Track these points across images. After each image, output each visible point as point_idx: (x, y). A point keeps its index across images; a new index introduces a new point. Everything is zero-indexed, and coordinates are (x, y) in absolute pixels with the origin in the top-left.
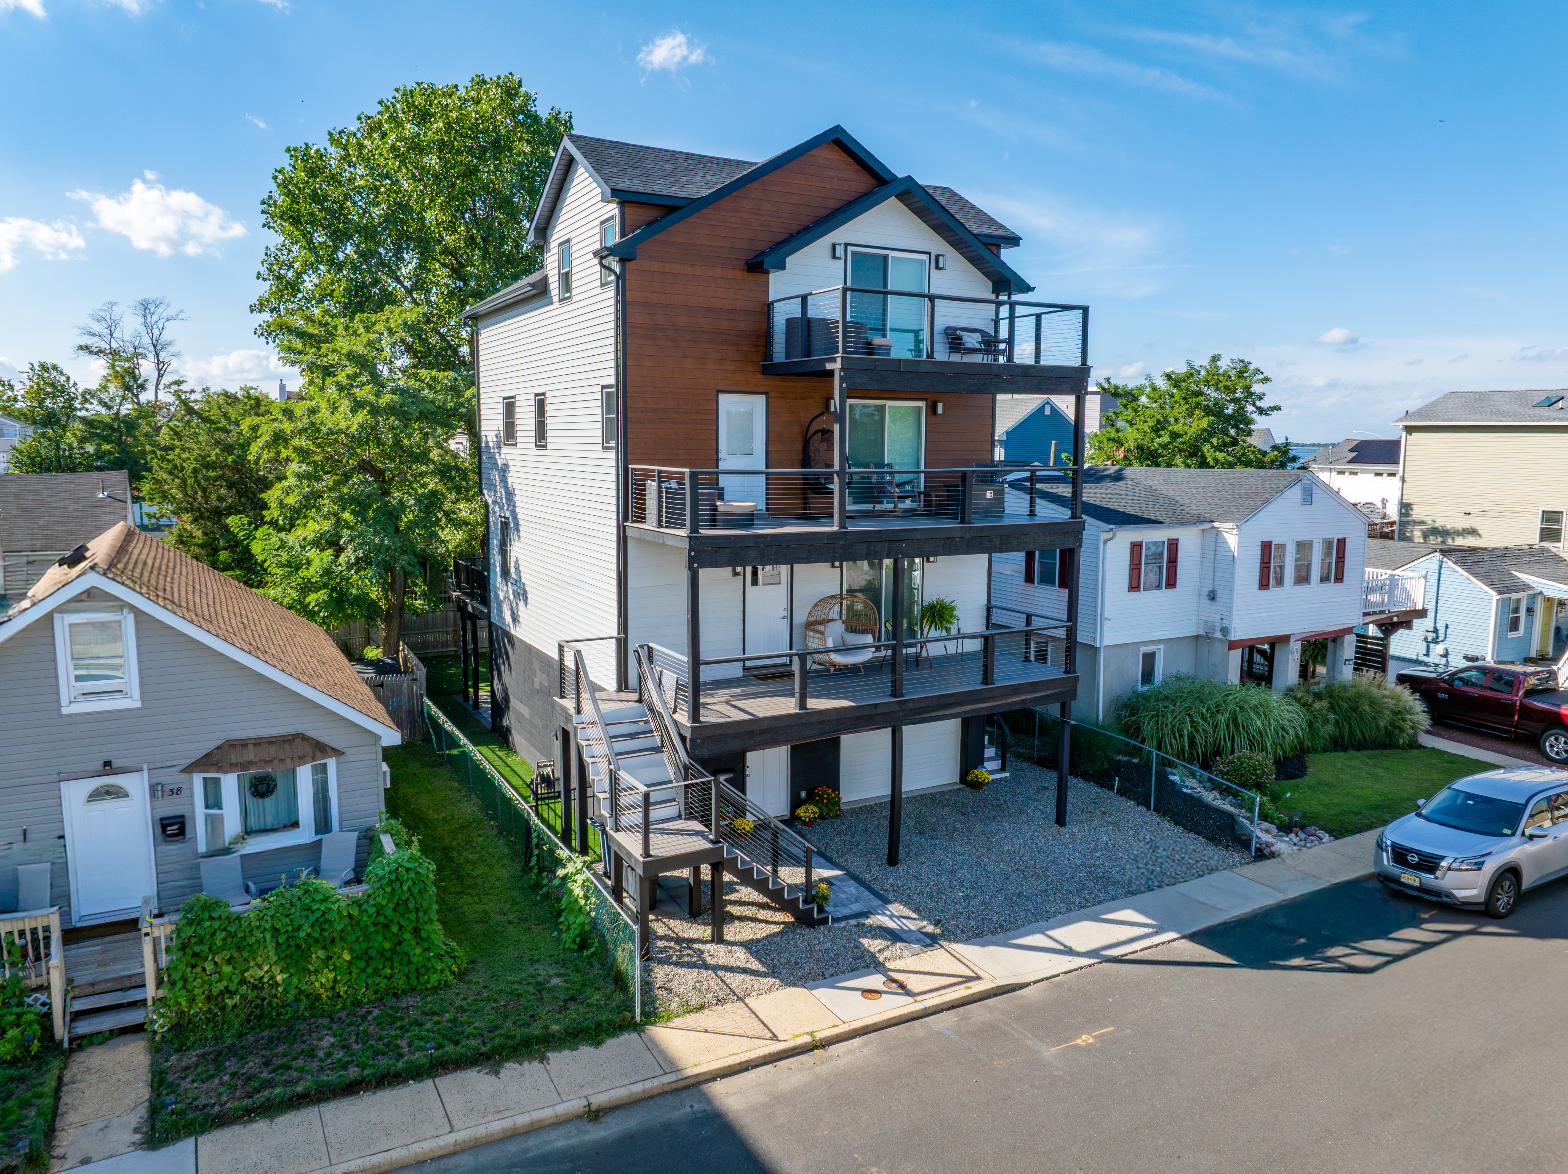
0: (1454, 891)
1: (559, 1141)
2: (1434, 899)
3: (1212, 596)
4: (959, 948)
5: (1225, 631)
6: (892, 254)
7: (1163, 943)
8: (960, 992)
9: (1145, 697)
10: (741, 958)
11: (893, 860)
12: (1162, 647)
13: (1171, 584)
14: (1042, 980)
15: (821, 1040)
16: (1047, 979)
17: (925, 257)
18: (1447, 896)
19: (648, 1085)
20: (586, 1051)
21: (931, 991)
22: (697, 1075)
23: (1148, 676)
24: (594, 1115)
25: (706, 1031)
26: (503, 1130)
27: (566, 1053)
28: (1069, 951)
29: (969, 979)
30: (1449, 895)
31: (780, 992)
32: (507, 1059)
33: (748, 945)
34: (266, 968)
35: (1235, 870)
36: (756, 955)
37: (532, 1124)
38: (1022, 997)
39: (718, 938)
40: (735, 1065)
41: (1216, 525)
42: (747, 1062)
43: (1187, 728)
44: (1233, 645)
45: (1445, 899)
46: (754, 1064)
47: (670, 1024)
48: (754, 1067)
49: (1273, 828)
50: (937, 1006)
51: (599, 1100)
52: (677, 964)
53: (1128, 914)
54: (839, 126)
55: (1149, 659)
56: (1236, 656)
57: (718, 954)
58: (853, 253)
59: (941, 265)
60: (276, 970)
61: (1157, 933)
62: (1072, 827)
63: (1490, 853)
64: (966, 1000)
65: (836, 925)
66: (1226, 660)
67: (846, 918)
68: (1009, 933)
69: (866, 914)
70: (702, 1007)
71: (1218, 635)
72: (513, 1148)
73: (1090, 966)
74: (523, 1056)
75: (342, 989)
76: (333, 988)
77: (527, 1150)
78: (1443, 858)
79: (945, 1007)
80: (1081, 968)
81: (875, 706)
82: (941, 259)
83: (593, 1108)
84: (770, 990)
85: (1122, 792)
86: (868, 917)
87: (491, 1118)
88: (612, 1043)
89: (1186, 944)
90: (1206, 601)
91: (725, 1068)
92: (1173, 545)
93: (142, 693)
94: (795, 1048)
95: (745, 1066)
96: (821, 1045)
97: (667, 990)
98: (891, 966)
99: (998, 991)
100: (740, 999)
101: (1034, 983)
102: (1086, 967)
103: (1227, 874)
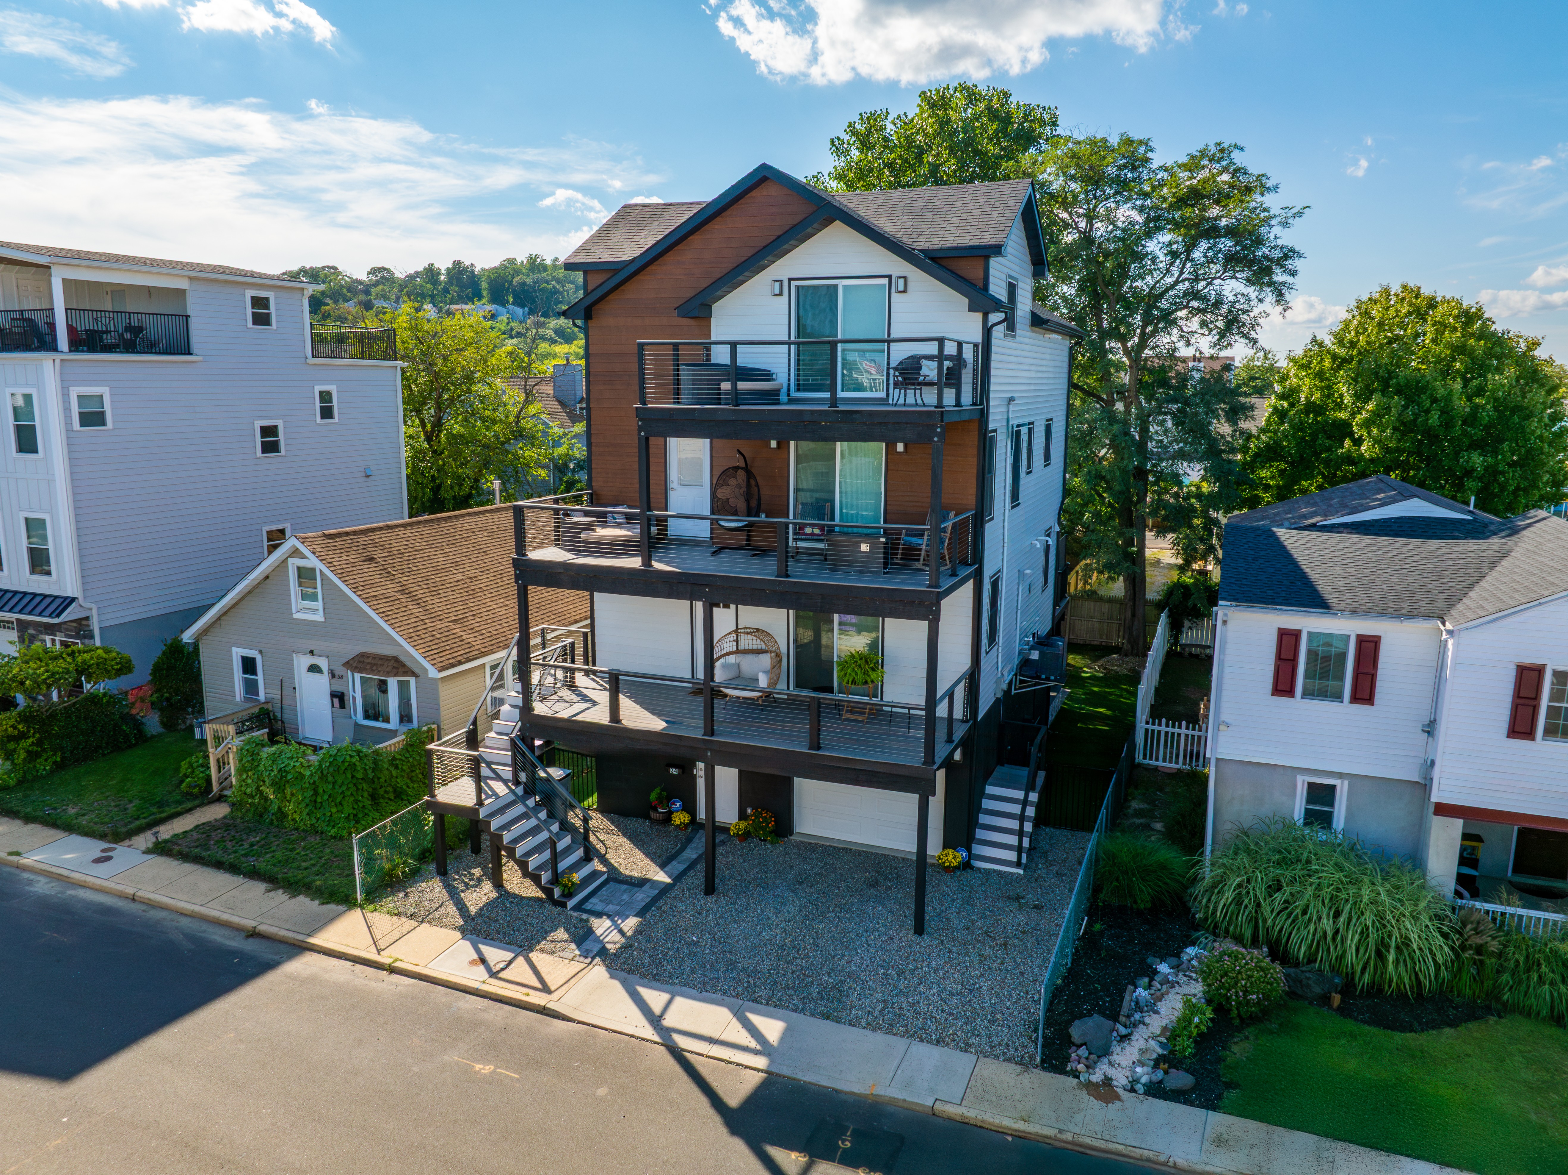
1: (218, 936)
3: (1429, 730)
6: (843, 282)
11: (709, 890)
12: (1345, 784)
13: (1364, 696)
15: (394, 966)
17: (885, 281)
20: (315, 904)
23: (1319, 818)
24: (253, 934)
26: (214, 917)
28: (657, 1022)
31: (450, 930)
32: (282, 887)
33: (502, 894)
34: (269, 789)
35: (985, 1061)
36: (492, 903)
40: (336, 951)
41: (1442, 624)
42: (343, 952)
44: (1444, 810)
46: (347, 957)
47: (367, 914)
48: (344, 959)
51: (263, 928)
54: (764, 164)
55: (1320, 794)
59: (901, 288)
60: (271, 792)
66: (1430, 831)
67: (588, 912)
68: (652, 981)
69: (604, 916)
73: (643, 1039)
74: (292, 890)
75: (297, 816)
76: (293, 814)
80: (632, 1036)
82: (901, 281)
83: (256, 930)
84: (446, 926)
86: (601, 918)
91: (330, 949)
93: (324, 613)
95: (342, 955)
96: (392, 970)
97: (406, 895)
98: (534, 956)
99: (543, 1011)
100: (422, 922)
101: (579, 1022)
102: (638, 1038)
103: (963, 1060)
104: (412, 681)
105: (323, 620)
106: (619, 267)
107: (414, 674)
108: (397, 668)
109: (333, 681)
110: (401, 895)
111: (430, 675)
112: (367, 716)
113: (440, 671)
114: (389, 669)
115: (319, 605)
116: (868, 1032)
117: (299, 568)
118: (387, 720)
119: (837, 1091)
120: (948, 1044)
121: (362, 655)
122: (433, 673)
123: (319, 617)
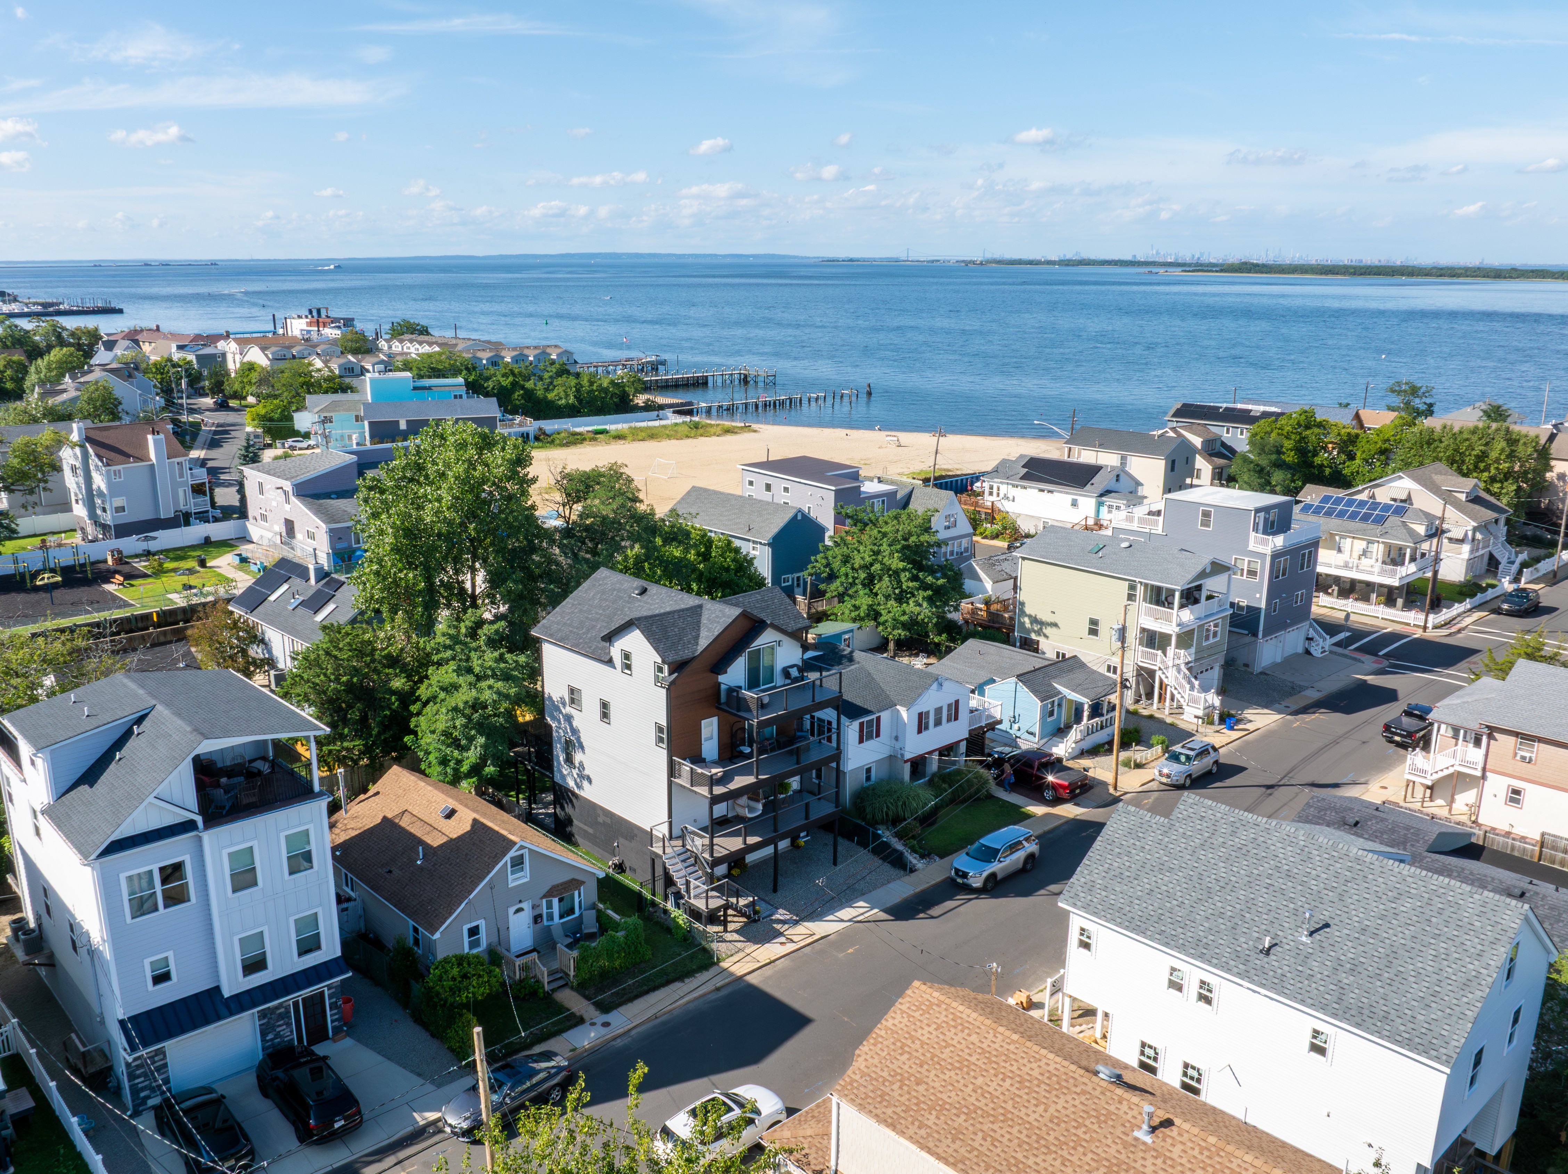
0: (973, 884)
2: (966, 887)
4: (806, 924)
5: (902, 755)
6: (762, 647)
7: (874, 914)
8: (809, 940)
9: (868, 788)
10: (736, 937)
11: (775, 890)
12: (874, 764)
13: (878, 735)
14: (835, 932)
16: (837, 931)
17: (775, 642)
19: (728, 980)
20: (705, 973)
21: (801, 941)
22: (741, 975)
23: (868, 778)
26: (696, 996)
27: (700, 974)
28: (842, 921)
29: (812, 935)
30: (971, 886)
32: (684, 978)
33: (736, 932)
35: (901, 879)
36: (741, 935)
37: (703, 994)
38: (830, 939)
39: (726, 931)
40: (751, 971)
41: (897, 708)
43: (885, 810)
45: (969, 887)
47: (725, 962)
49: (918, 855)
50: (804, 945)
52: (718, 942)
53: (861, 904)
55: (869, 770)
56: (907, 767)
57: (728, 936)
58: (749, 650)
59: (781, 644)
61: (871, 910)
62: (841, 866)
63: (986, 869)
64: (811, 943)
65: (763, 920)
66: (903, 768)
67: (766, 917)
68: (821, 916)
70: (732, 955)
71: (899, 756)
78: (970, 872)
79: (806, 945)
80: (847, 927)
84: (751, 946)
85: (859, 843)
88: (711, 970)
89: (881, 913)
90: (893, 742)
91: (748, 972)
94: (765, 964)
95: (754, 970)
97: (717, 951)
98: (785, 933)
99: (822, 938)
100: (742, 950)
101: (832, 933)
103: (898, 882)
104: (582, 887)
105: (529, 879)
106: (693, 659)
107: (583, 883)
108: (577, 884)
109: (534, 911)
111: (599, 877)
112: (560, 918)
114: (574, 886)
115: (527, 872)
117: (512, 858)
118: (574, 913)
121: (553, 887)
122: (601, 875)
123: (526, 879)
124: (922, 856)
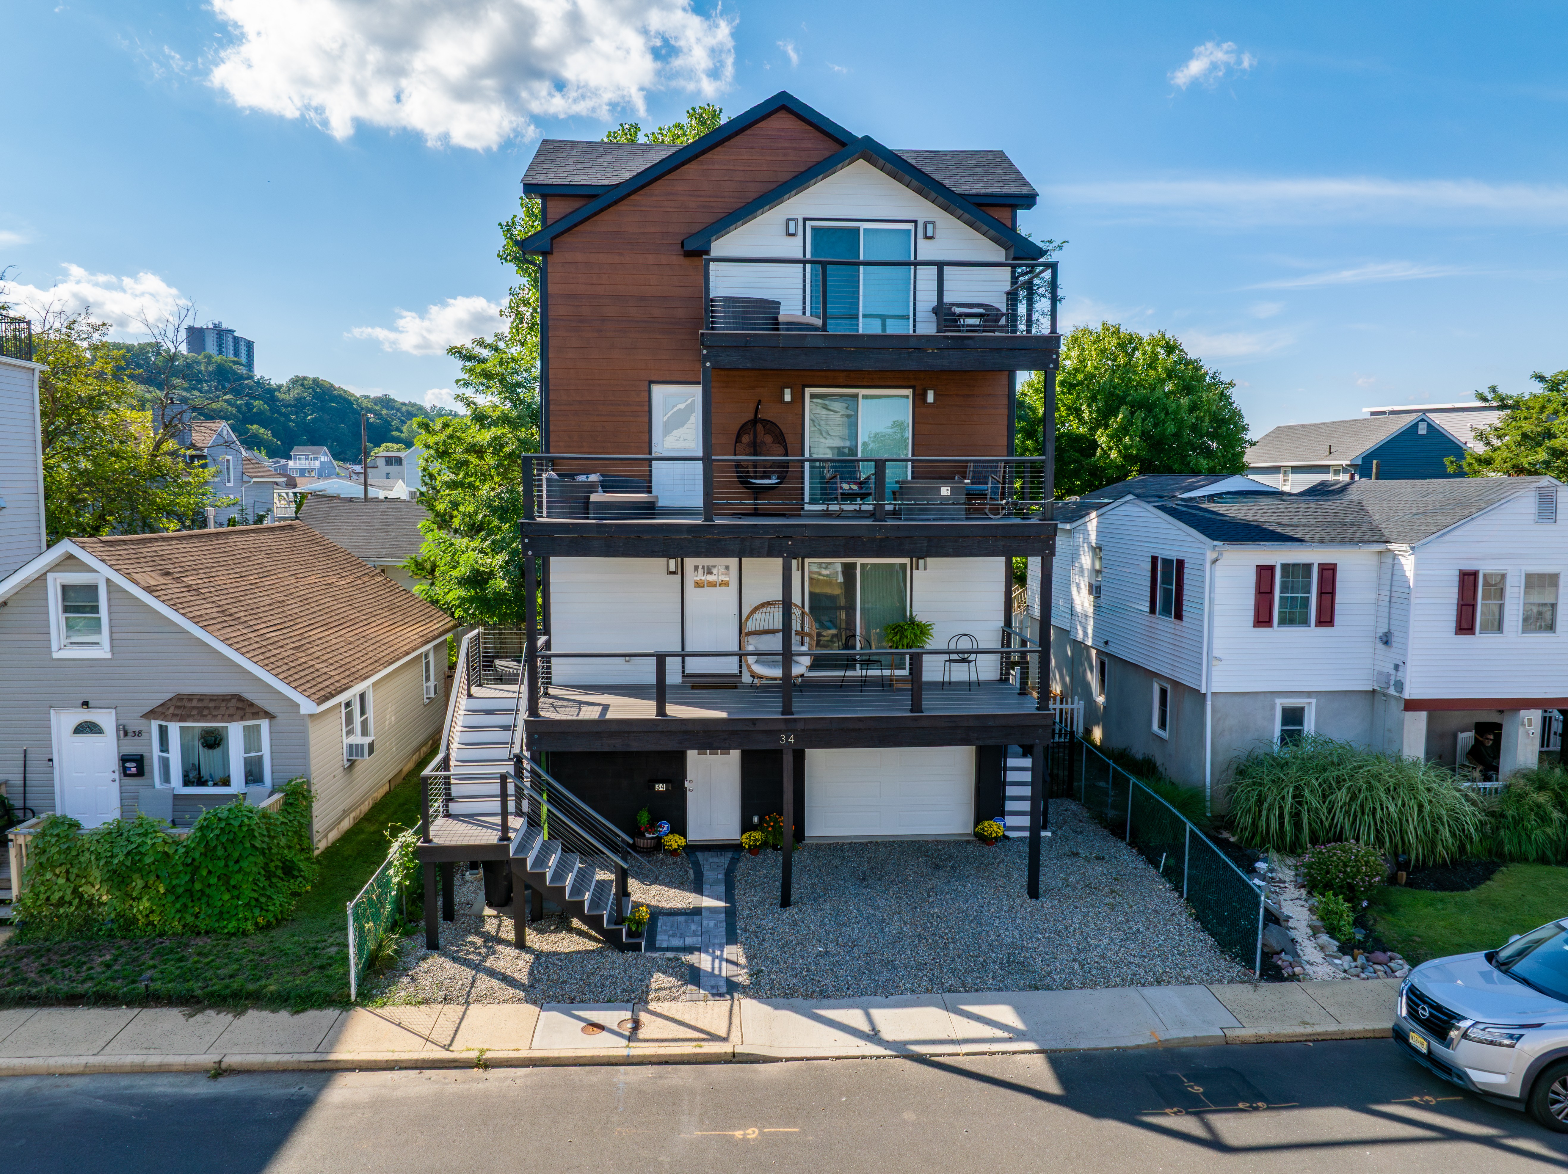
0: (1468, 1071)
1: (163, 1087)
2: (1444, 1077)
3: (1386, 640)
4: (747, 1004)
5: (1399, 686)
6: (864, 226)
7: (1004, 1053)
8: (688, 1049)
10: (518, 965)
11: (785, 901)
12: (1313, 701)
13: (1326, 619)
14: (801, 1059)
15: (486, 1060)
16: (808, 1059)
17: (910, 226)
18: (1460, 1077)
19: (286, 1058)
20: (284, 1016)
21: (657, 1040)
22: (337, 1061)
23: (1291, 736)
24: (219, 1072)
25: (399, 1025)
26: (133, 1065)
27: (266, 1014)
28: (874, 1037)
29: (714, 1038)
30: (1462, 1076)
31: (515, 1005)
32: (211, 1006)
33: (538, 955)
34: (97, 887)
35: (1215, 988)
36: (536, 966)
37: (160, 1066)
38: (755, 1071)
39: (520, 944)
40: (381, 1061)
41: (1390, 546)
42: (396, 1061)
44: (1412, 705)
45: (1455, 1079)
46: (402, 1065)
47: (379, 1011)
48: (401, 1069)
49: (1333, 945)
50: (644, 1056)
51: (234, 1059)
52: (455, 959)
53: (1000, 1010)
54: (784, 92)
55: (1293, 717)
57: (504, 958)
58: (814, 229)
59: (930, 233)
60: (103, 891)
61: (1010, 1040)
62: (1046, 903)
63: (1539, 1025)
64: (686, 1059)
65: (648, 954)
66: (1401, 724)
67: (668, 949)
68: (825, 1001)
69: (690, 950)
70: (425, 1002)
71: (1392, 691)
72: (125, 1082)
73: (878, 1057)
74: (229, 1006)
75: (155, 918)
76: (147, 916)
77: (132, 1087)
78: (1464, 1018)
79: (654, 1060)
80: (863, 1057)
81: (754, 721)
82: (930, 227)
83: (223, 1066)
84: (504, 1002)
85: (1165, 872)
86: (691, 953)
87: (137, 1051)
88: (311, 1015)
89: (1033, 1060)
90: (1381, 646)
91: (369, 1062)
92: (1328, 572)
93: (112, 647)
94: (454, 1061)
95: (392, 1064)
96: (485, 1065)
97: (413, 979)
98: (652, 1006)
99: (734, 1059)
100: (467, 1003)
101: (788, 1060)
102: (871, 1057)
103: (1198, 992)
104: (265, 724)
105: (109, 656)
106: (600, 192)
107: (268, 715)
108: (243, 709)
109: (126, 741)
110: (405, 980)
111: (303, 711)
112: (187, 783)
113: (318, 704)
114: (232, 711)
115: (104, 637)
116: (1087, 992)
117: (64, 588)
118: (226, 782)
119: (1125, 1049)
120: (1169, 982)
121: (180, 697)
122: (307, 706)
123: (103, 652)
124: (1346, 948)
